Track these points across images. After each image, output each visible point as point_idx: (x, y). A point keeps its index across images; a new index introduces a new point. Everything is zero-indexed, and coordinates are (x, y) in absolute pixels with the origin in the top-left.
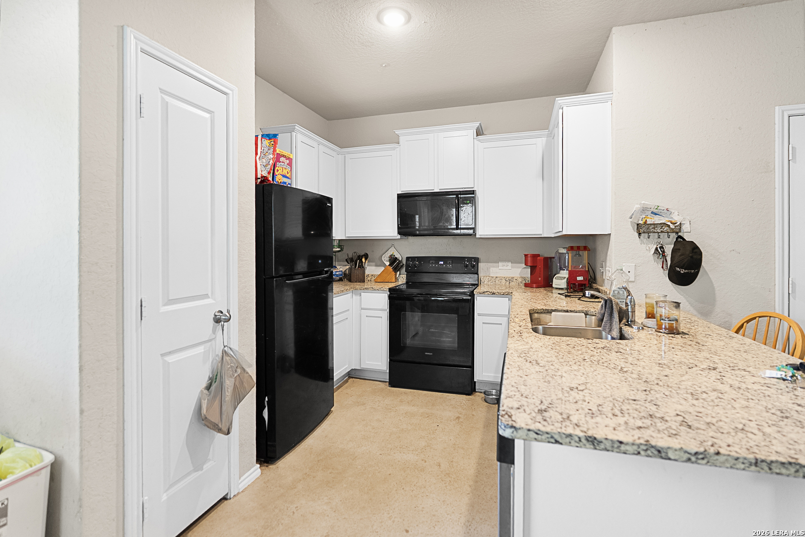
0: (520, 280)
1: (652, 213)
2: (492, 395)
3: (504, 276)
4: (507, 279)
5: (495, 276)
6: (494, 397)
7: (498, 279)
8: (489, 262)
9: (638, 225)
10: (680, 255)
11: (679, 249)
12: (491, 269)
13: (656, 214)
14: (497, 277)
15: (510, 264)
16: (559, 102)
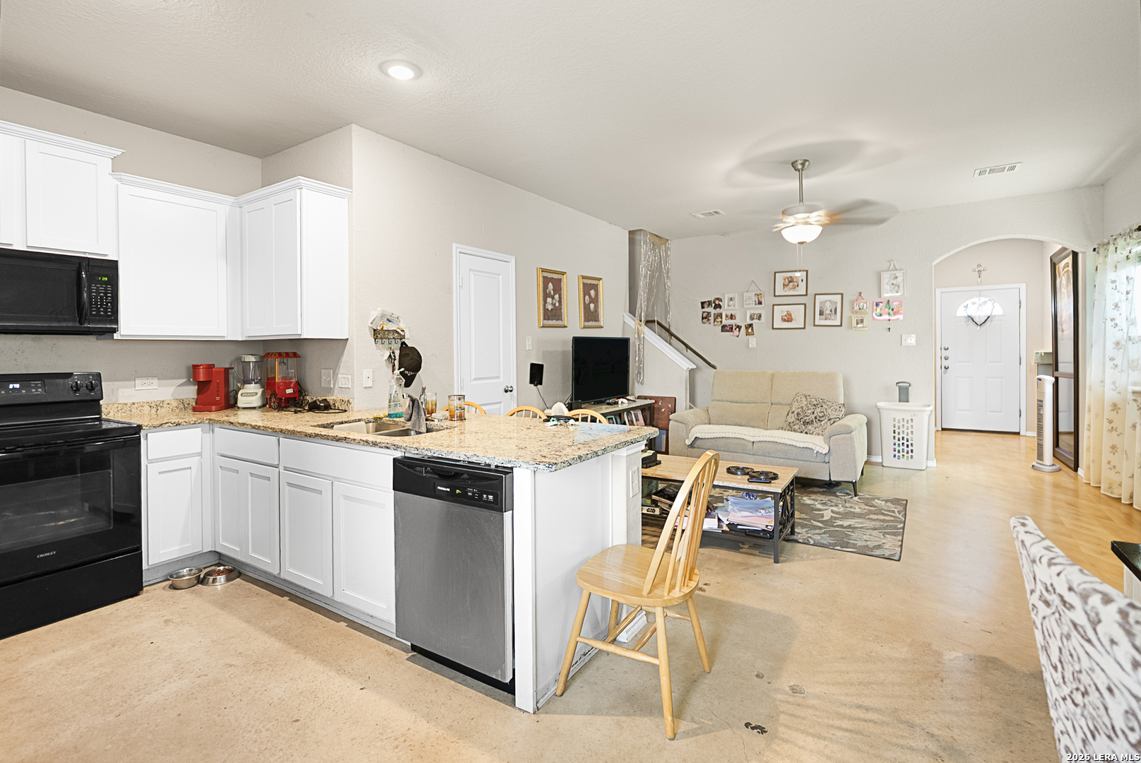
0: (175, 404)
1: (388, 320)
2: (184, 576)
3: (147, 400)
4: (153, 405)
5: (129, 401)
6: (187, 577)
7: (136, 405)
8: (116, 381)
9: (375, 330)
10: (410, 360)
11: (408, 354)
12: (120, 390)
13: (390, 321)
14: (134, 403)
15: (156, 381)
16: (301, 181)
